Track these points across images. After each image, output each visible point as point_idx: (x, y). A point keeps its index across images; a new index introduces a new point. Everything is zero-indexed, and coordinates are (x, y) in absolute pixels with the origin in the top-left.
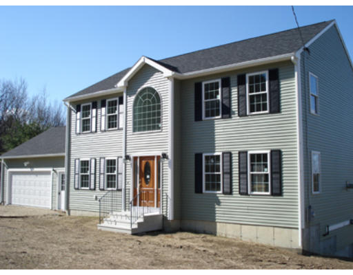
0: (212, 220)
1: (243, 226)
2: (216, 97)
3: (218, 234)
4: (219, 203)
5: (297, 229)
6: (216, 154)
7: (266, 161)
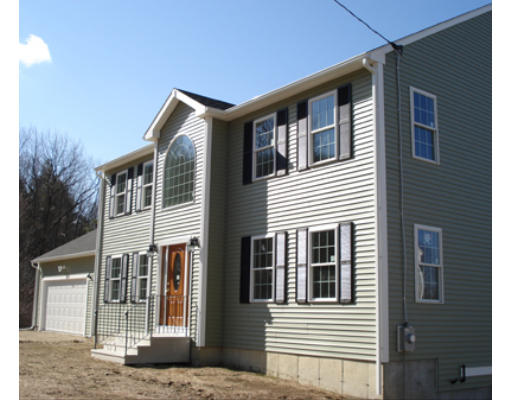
0: (260, 347)
1: (301, 358)
2: (270, 143)
3: (268, 373)
4: (270, 319)
5: (374, 362)
6: (268, 236)
7: (333, 243)
